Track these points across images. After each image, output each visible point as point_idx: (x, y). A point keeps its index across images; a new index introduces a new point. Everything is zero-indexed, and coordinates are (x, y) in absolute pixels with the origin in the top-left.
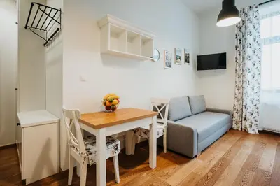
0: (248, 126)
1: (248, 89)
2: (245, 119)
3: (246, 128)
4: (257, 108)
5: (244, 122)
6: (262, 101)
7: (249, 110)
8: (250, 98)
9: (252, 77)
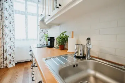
0: (8, 63)
1: (7, 39)
2: (6, 59)
3: (7, 65)
4: (13, 51)
5: (5, 62)
6: (16, 46)
7: (9, 53)
8: (9, 45)
9: (9, 31)
